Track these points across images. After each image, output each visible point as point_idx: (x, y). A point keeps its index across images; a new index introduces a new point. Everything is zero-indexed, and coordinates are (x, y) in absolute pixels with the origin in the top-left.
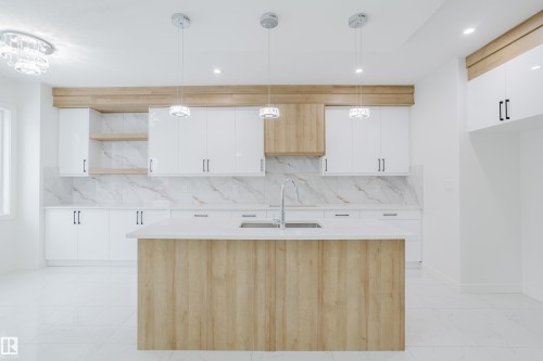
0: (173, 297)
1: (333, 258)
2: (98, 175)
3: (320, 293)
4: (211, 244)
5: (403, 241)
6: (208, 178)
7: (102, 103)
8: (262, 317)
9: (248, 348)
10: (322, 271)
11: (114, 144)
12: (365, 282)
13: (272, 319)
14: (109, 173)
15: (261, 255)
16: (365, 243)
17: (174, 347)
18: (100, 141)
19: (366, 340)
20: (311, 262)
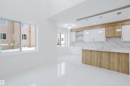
0: (86, 58)
1: (112, 55)
2: (76, 41)
3: (109, 61)
4: (91, 51)
5: (129, 54)
6: (94, 42)
7: (77, 31)
8: (99, 62)
9: (96, 66)
10: (109, 57)
11: (78, 37)
12: (119, 60)
13: (100, 63)
14: (78, 41)
15: (99, 53)
16: (119, 53)
17: (86, 64)
18: (77, 36)
19: (119, 70)
20: (107, 55)
